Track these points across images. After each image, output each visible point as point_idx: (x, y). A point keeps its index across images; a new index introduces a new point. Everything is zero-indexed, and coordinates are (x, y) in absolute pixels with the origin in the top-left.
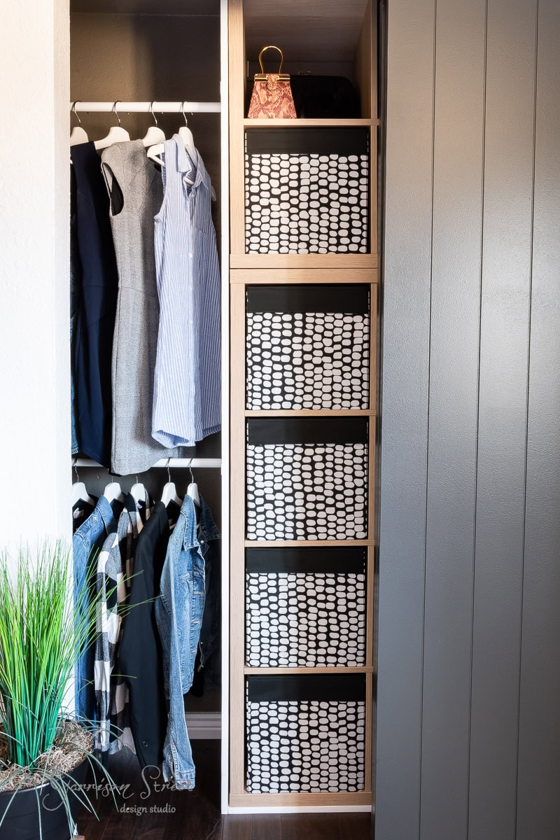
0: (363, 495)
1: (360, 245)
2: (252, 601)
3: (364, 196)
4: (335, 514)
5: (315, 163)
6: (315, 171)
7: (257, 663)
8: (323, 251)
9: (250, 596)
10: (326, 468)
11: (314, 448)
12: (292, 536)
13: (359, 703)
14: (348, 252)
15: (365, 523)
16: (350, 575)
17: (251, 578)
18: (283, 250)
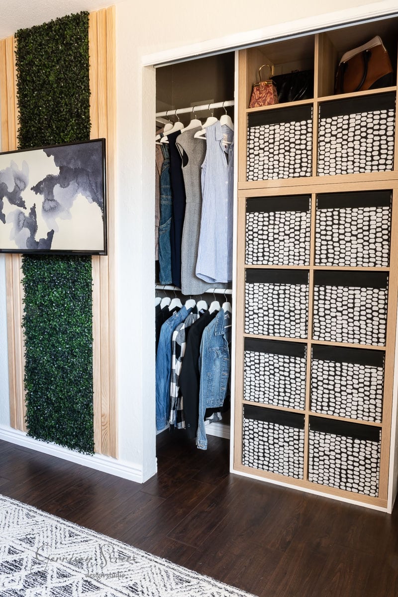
0: (305, 314)
1: (306, 172)
2: (247, 366)
3: (309, 143)
4: (290, 323)
5: (282, 128)
6: (282, 132)
7: (248, 399)
8: (286, 177)
9: (246, 363)
10: (285, 297)
11: (279, 286)
12: (266, 333)
13: (301, 430)
14: (300, 176)
15: (306, 330)
16: (297, 358)
17: (246, 353)
18: (265, 178)
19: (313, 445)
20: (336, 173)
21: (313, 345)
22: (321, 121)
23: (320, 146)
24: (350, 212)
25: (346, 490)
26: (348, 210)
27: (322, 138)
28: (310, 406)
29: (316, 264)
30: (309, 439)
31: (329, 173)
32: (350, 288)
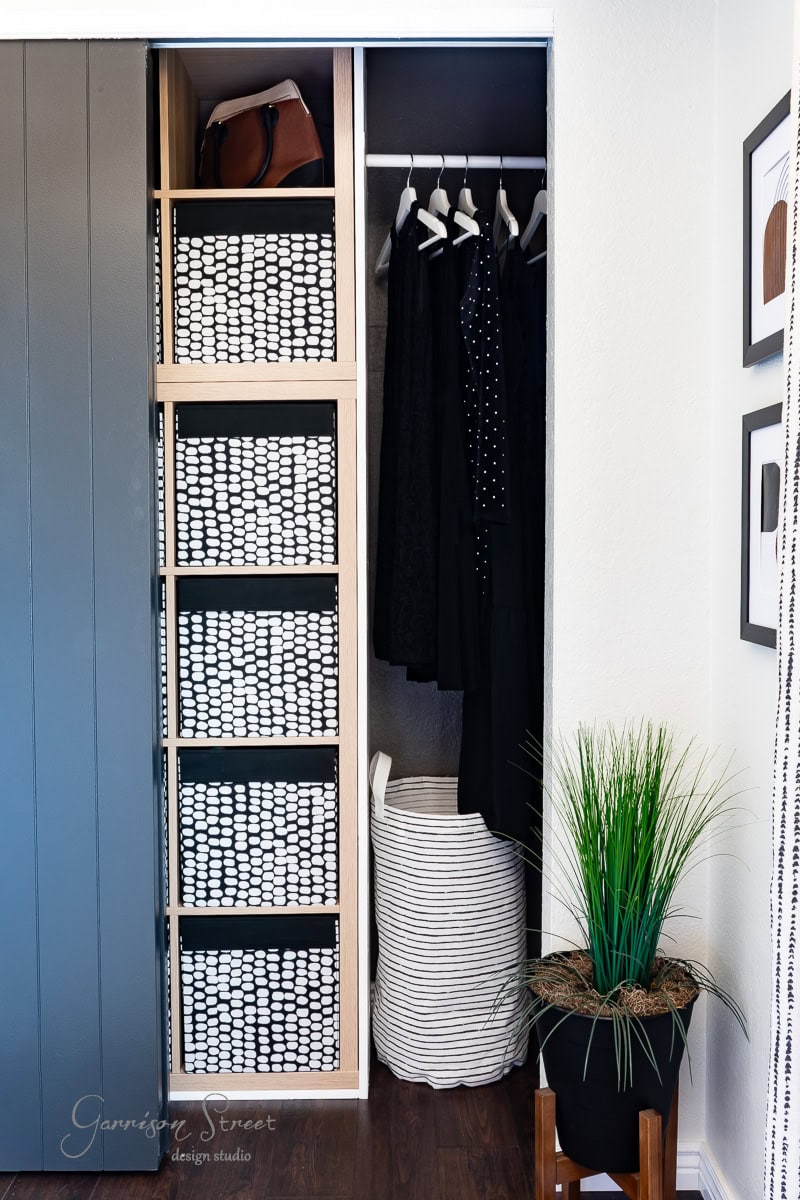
19: (192, 985)
20: (218, 360)
21: (181, 751)
22: (179, 242)
23: (179, 297)
24: (252, 446)
25: (271, 1071)
26: (247, 441)
27: (182, 280)
28: (181, 893)
29: (180, 563)
30: (182, 972)
31: (201, 359)
32: (259, 614)
